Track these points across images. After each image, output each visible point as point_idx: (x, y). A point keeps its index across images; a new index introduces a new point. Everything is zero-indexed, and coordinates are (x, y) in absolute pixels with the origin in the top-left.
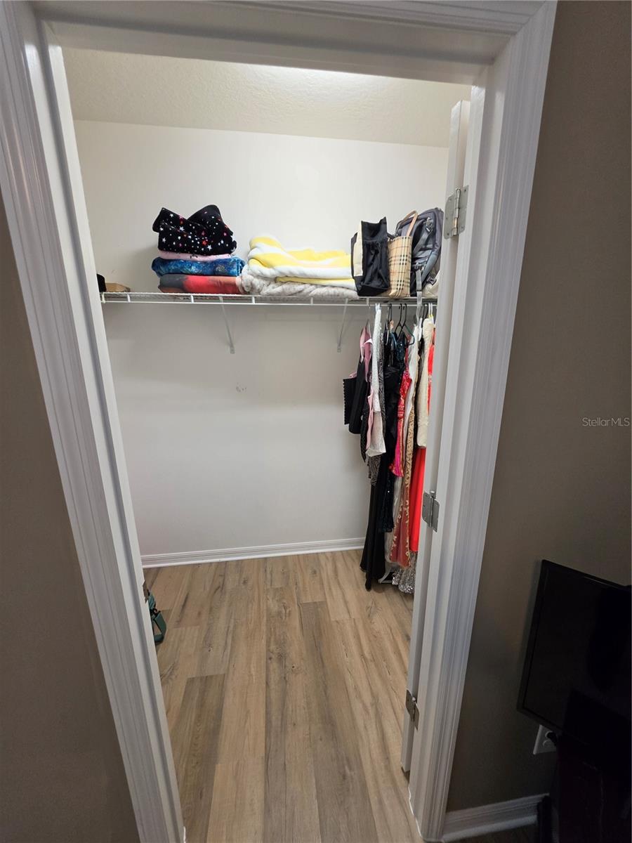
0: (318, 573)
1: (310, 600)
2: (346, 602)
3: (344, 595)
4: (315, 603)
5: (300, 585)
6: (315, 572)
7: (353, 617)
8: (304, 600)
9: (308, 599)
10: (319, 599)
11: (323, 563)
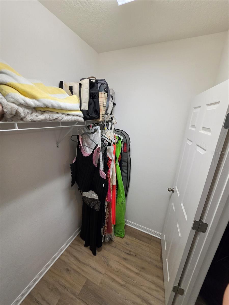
0: (69, 268)
1: (80, 288)
2: (95, 269)
3: (91, 267)
4: (84, 286)
5: (68, 285)
6: (68, 270)
7: (104, 273)
8: (78, 292)
9: (79, 289)
10: (83, 282)
11: (66, 260)
